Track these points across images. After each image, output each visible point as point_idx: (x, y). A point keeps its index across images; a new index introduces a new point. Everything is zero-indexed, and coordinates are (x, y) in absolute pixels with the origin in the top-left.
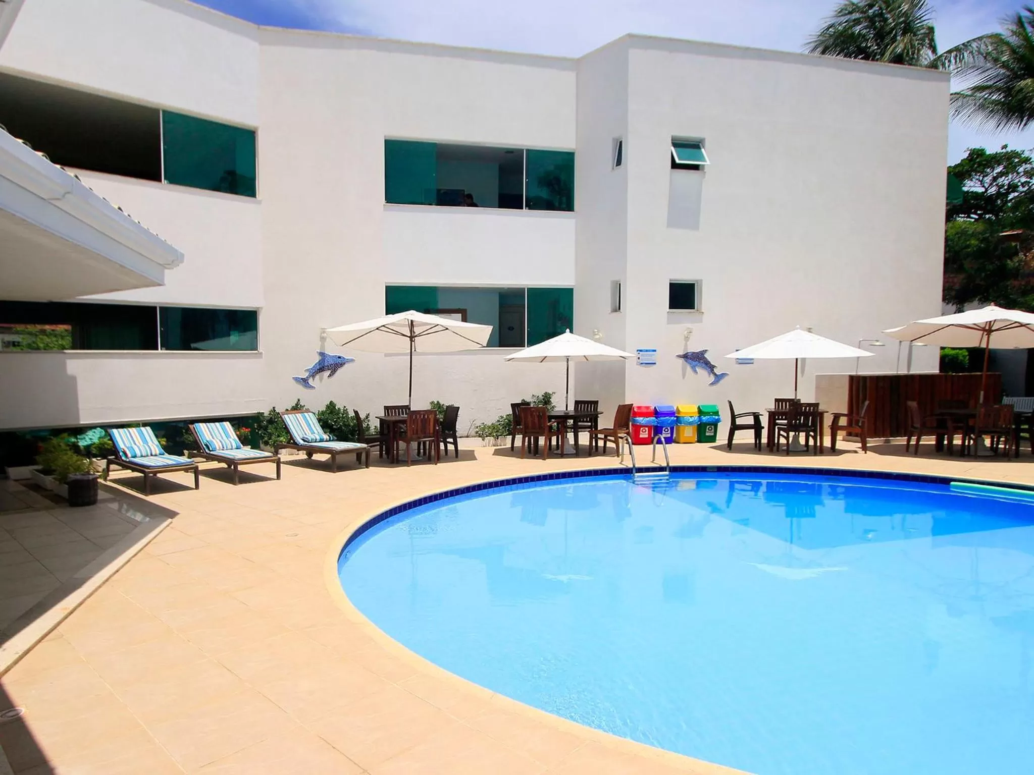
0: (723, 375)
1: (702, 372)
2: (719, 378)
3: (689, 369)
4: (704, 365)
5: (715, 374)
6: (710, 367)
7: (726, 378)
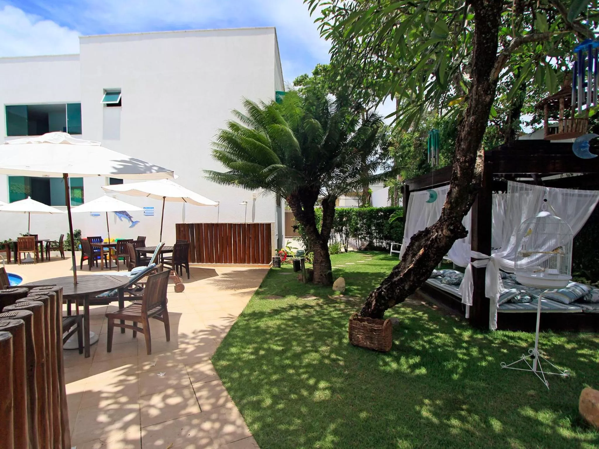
0: (136, 222)
1: (125, 220)
2: (134, 223)
3: (117, 217)
4: (126, 216)
5: (132, 222)
6: (130, 218)
7: (139, 223)
